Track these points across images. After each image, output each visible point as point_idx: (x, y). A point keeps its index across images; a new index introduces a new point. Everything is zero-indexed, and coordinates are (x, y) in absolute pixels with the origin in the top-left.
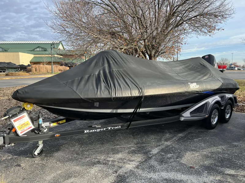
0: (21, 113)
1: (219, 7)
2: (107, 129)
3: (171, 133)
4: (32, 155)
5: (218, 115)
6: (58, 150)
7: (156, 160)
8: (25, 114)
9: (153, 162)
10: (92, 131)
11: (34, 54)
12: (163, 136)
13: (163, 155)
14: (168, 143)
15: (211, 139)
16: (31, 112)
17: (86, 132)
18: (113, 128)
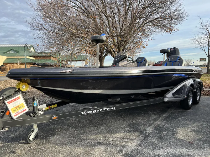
0: (15, 94)
1: (175, 11)
2: (103, 110)
3: (156, 114)
4: (27, 141)
5: (193, 96)
6: (52, 134)
7: (155, 138)
8: (20, 95)
9: (152, 140)
10: (88, 112)
11: (7, 56)
12: (150, 116)
13: (159, 133)
14: (158, 122)
15: (193, 117)
16: (26, 93)
17: (83, 113)
18: (108, 109)
